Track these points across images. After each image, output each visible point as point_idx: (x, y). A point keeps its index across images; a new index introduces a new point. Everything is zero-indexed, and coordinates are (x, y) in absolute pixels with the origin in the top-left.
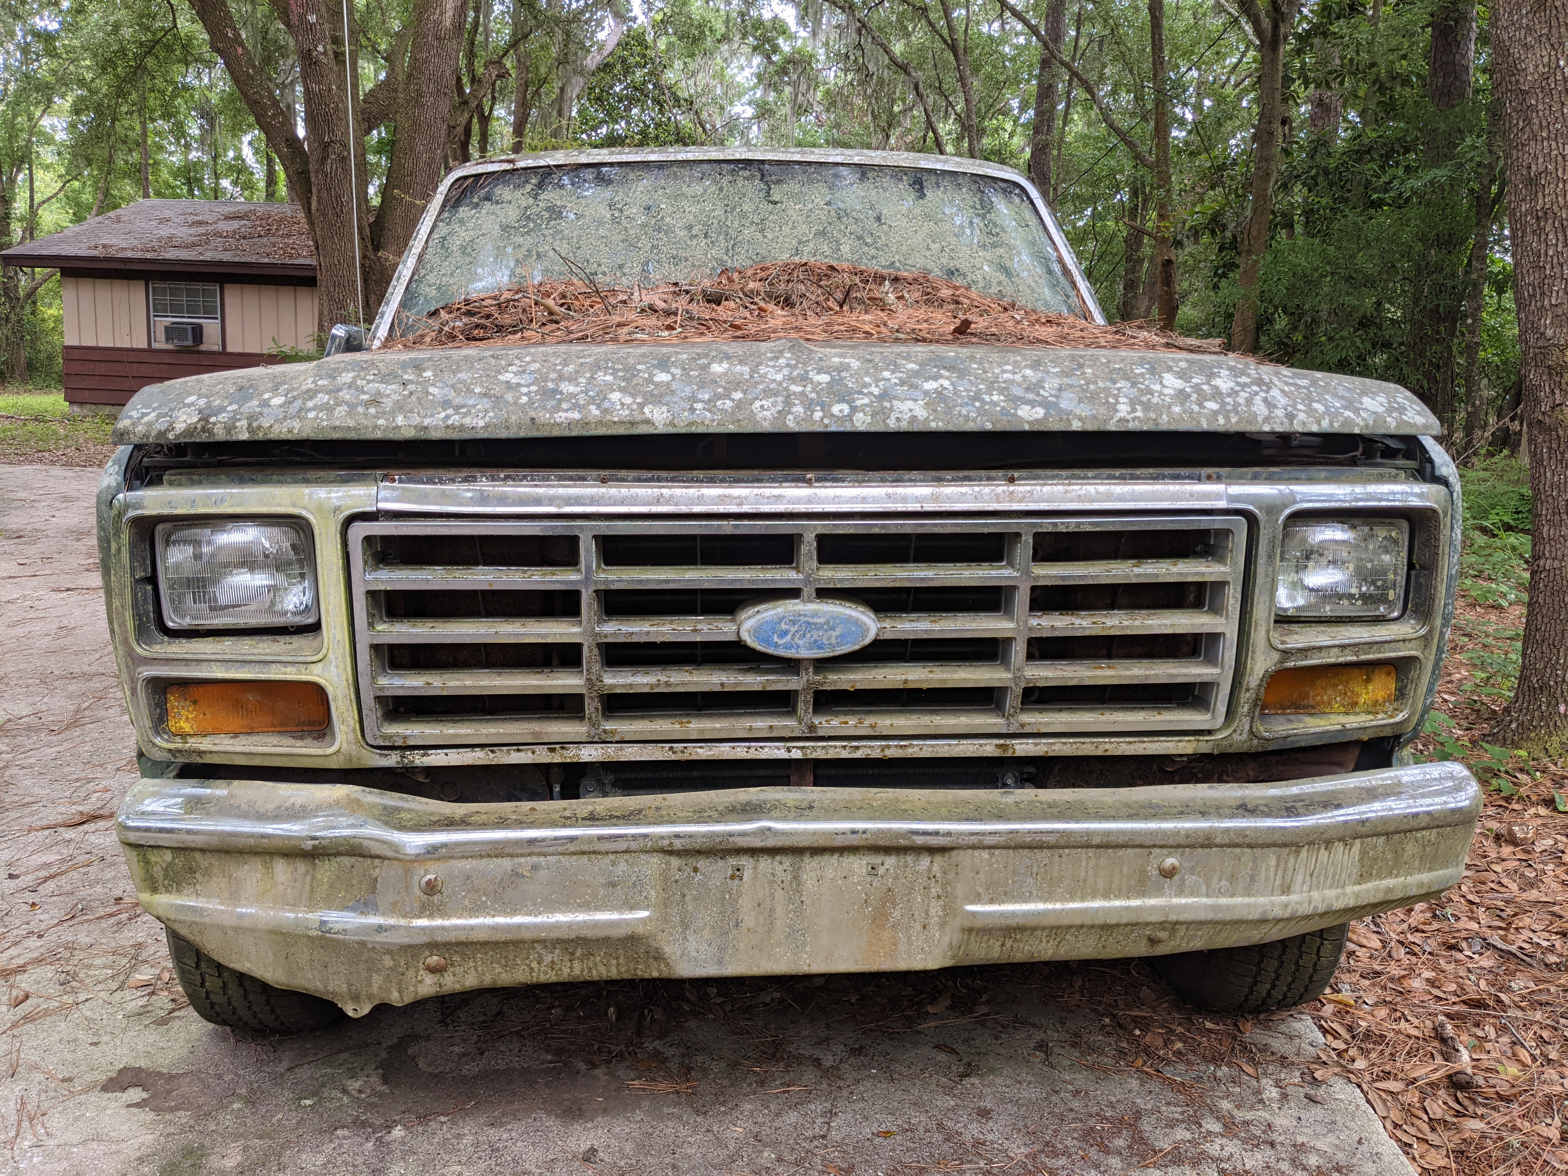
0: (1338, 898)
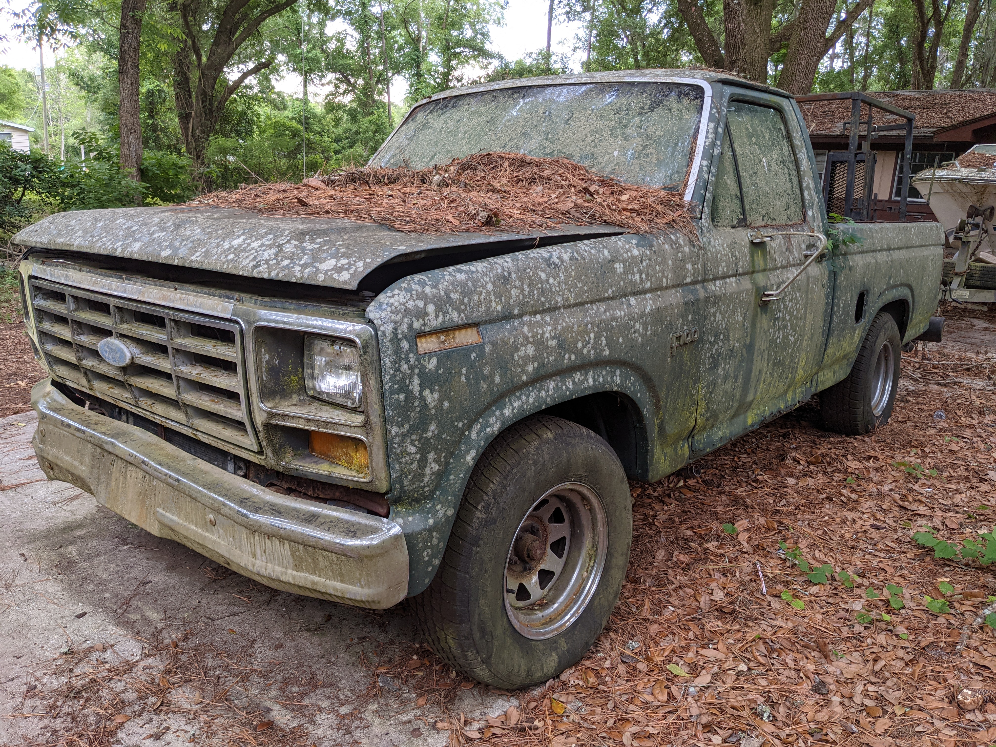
0: (282, 573)
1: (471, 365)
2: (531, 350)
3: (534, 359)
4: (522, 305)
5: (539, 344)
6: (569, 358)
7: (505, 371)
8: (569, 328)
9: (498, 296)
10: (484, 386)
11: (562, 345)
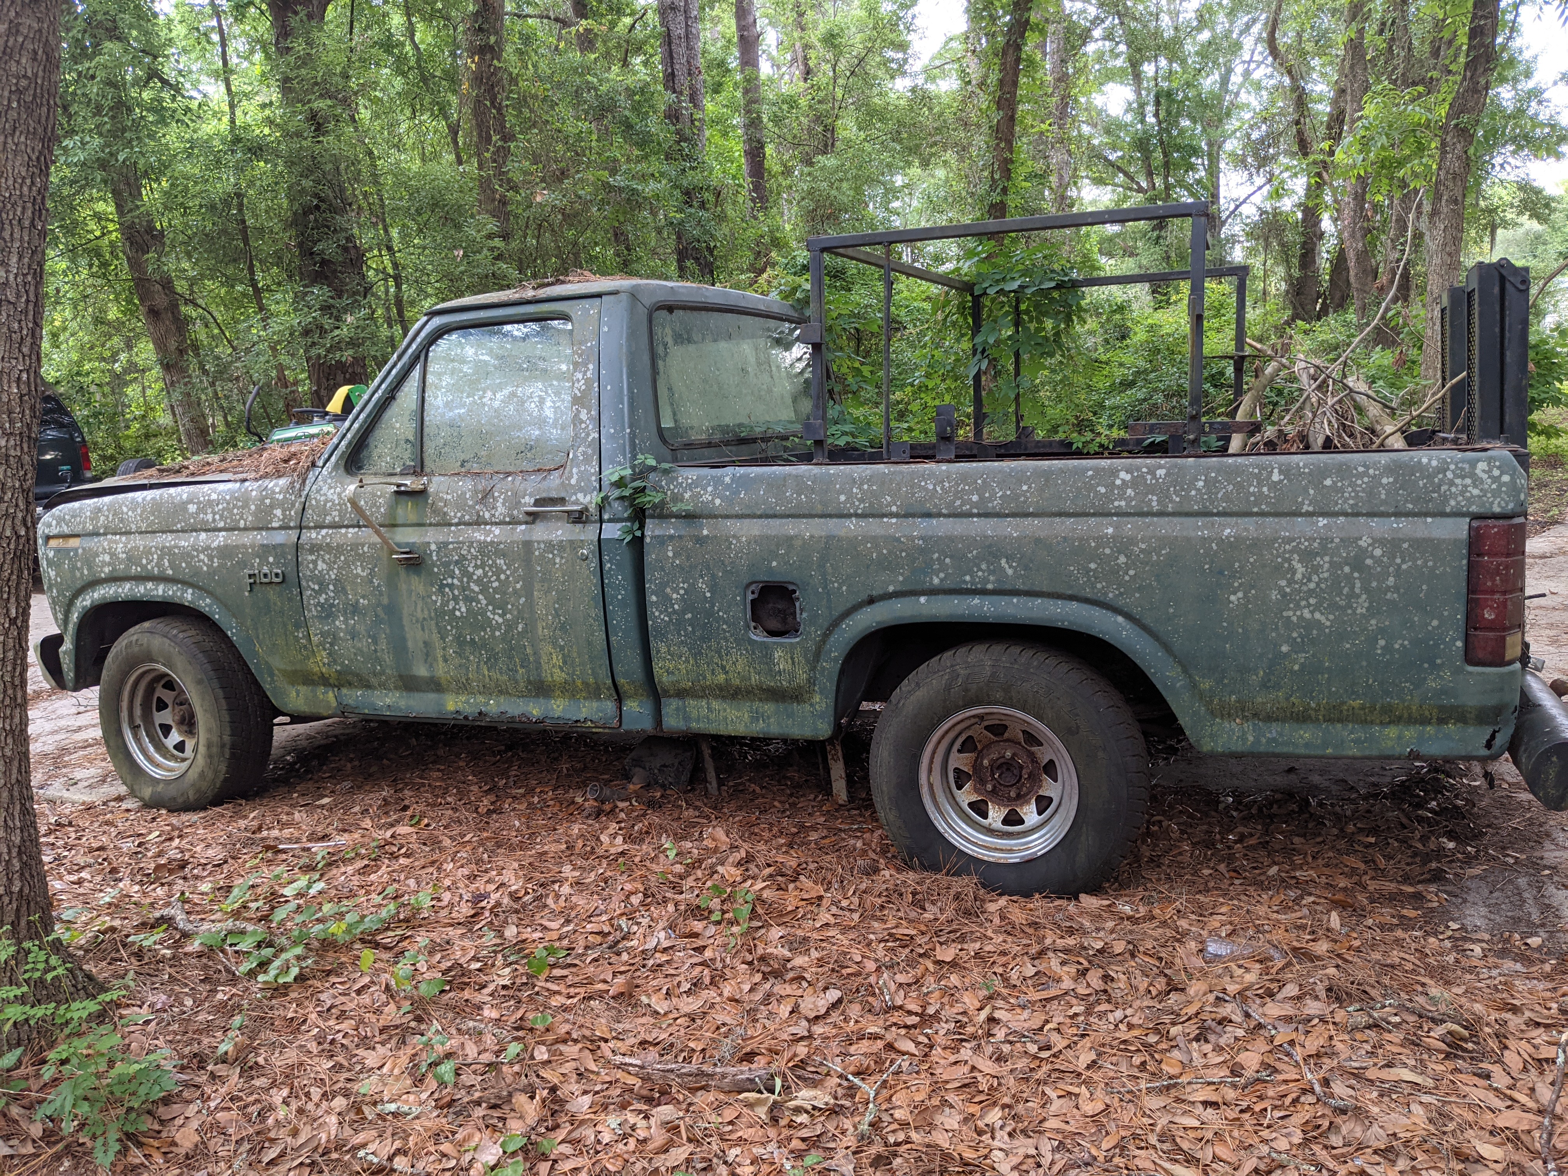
1: (70, 559)
2: (107, 558)
3: (109, 564)
4: (106, 528)
5: (113, 555)
6: (135, 570)
7: (90, 569)
8: (137, 548)
9: (92, 519)
10: (78, 574)
11: (129, 559)
